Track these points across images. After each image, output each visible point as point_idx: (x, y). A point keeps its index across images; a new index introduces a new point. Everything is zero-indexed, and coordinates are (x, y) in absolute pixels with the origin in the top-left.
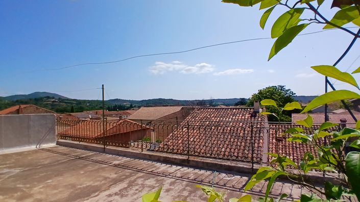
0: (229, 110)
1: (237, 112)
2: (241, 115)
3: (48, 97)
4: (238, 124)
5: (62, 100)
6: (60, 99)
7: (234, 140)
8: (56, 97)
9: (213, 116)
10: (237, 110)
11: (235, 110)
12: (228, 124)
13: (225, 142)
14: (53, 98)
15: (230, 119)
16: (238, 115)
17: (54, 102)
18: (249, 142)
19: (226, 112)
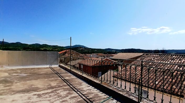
0: (170, 56)
1: (175, 57)
2: (178, 60)
3: (80, 47)
4: (174, 66)
5: (86, 48)
6: (85, 48)
7: (168, 77)
8: (83, 47)
9: (156, 60)
10: (176, 56)
11: (174, 56)
12: (166, 65)
13: (160, 78)
14: (82, 47)
15: (169, 62)
16: (176, 60)
17: (82, 49)
18: (179, 80)
19: (167, 57)
